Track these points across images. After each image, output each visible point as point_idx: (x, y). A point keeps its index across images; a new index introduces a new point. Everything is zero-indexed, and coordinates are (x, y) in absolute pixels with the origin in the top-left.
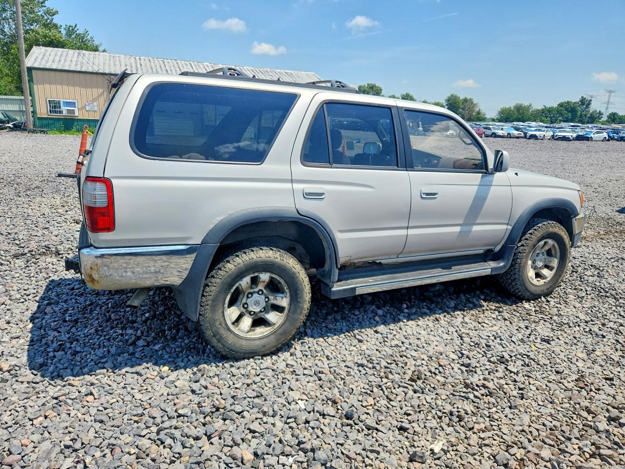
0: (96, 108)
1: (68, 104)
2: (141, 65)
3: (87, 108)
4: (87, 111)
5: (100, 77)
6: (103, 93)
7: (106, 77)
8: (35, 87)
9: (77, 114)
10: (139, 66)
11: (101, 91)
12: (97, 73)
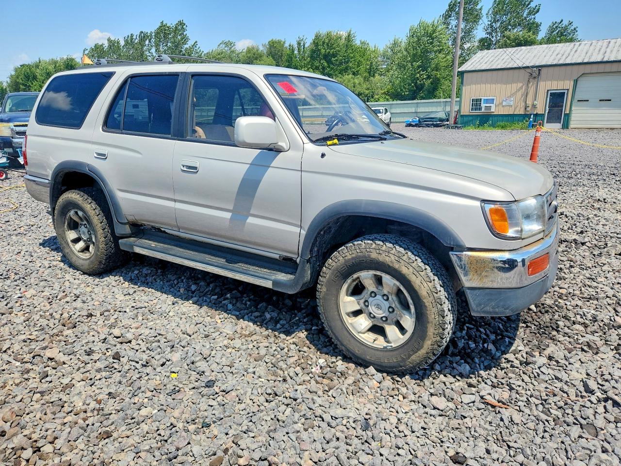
0: (512, 103)
1: (487, 101)
2: (576, 51)
3: (504, 103)
4: (503, 106)
5: (522, 71)
6: (521, 88)
7: (529, 70)
8: (464, 88)
9: (493, 110)
10: (572, 54)
11: (520, 85)
12: (519, 68)
